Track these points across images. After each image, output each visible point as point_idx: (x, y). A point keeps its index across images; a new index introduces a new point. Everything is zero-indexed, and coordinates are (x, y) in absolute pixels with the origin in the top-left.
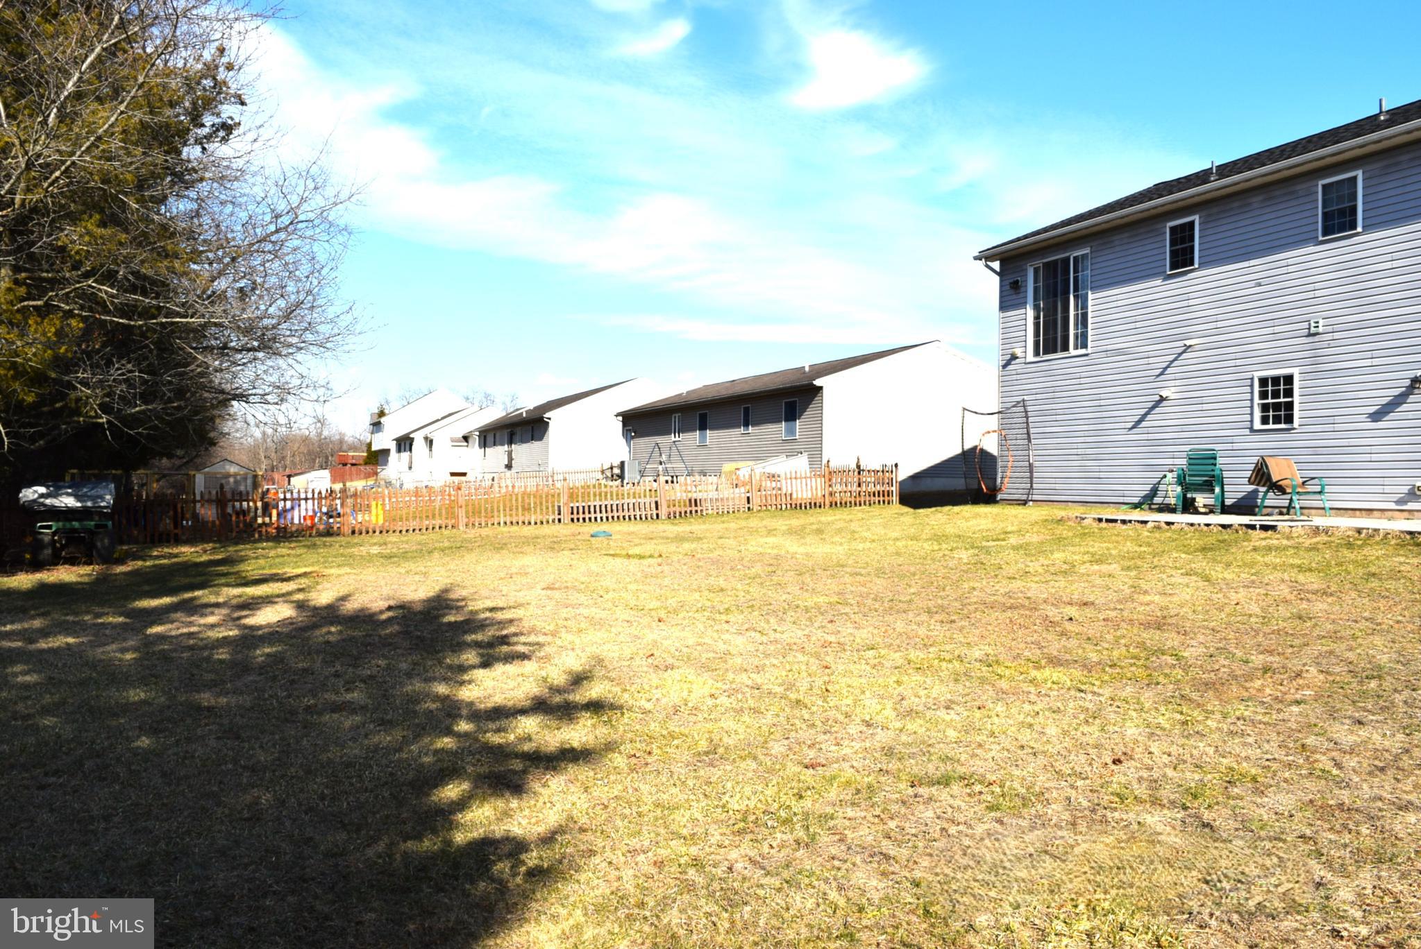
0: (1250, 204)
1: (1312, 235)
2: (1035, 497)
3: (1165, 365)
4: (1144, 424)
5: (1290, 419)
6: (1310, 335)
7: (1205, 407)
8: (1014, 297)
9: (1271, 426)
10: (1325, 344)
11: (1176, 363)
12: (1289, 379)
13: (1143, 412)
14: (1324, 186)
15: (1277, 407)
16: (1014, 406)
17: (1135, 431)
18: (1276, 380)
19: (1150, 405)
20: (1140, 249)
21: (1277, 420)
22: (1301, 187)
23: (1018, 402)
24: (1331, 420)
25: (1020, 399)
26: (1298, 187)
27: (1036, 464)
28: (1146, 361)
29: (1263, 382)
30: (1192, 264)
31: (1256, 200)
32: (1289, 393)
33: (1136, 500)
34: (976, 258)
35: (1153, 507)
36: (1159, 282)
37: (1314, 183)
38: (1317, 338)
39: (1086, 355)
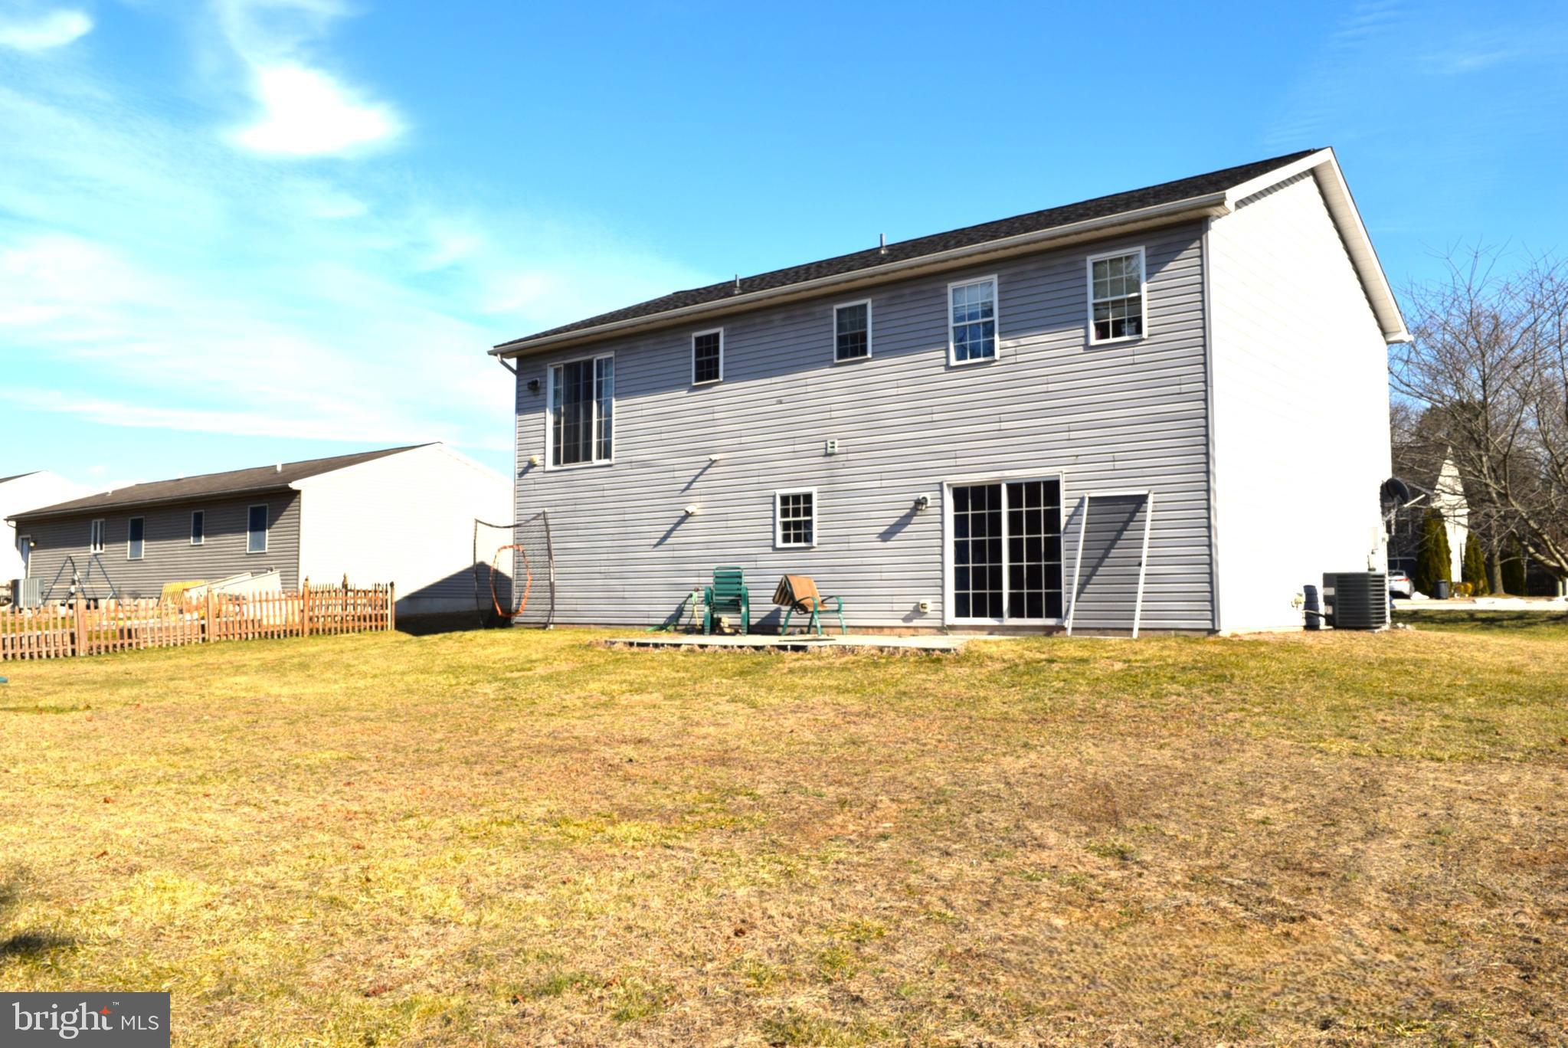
0: (771, 321)
1: (827, 357)
2: (556, 620)
3: (690, 479)
4: (669, 541)
5: (808, 538)
6: (827, 455)
7: (730, 523)
8: (532, 398)
9: (792, 545)
10: (840, 465)
11: (701, 478)
12: (808, 498)
13: (668, 528)
14: (839, 311)
15: (797, 525)
16: (534, 519)
17: (661, 547)
18: (796, 498)
19: (676, 520)
20: (665, 358)
21: (797, 539)
23: (539, 515)
24: (846, 539)
25: (540, 510)
26: (817, 309)
27: (557, 583)
28: (671, 474)
29: (785, 500)
30: (717, 377)
31: (777, 318)
32: (808, 512)
33: (661, 621)
34: (490, 353)
35: (679, 628)
36: (684, 393)
37: (828, 307)
38: (833, 458)
39: (610, 466)
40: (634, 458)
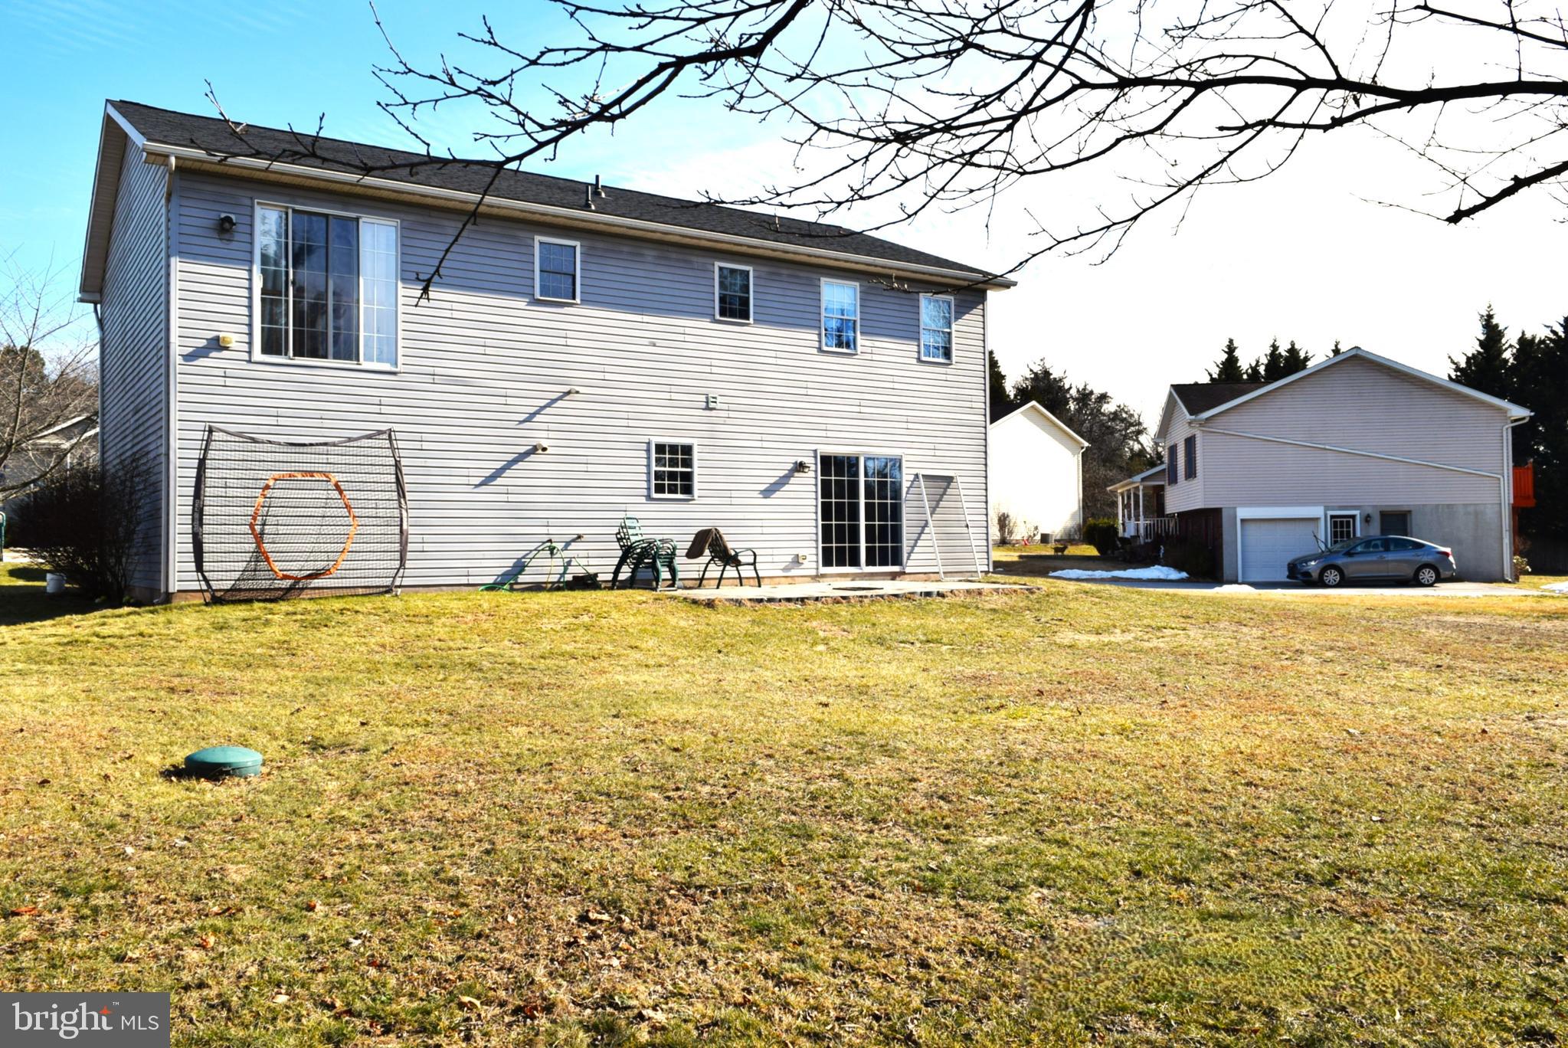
0: (642, 255)
1: (710, 311)
3: (532, 410)
4: (499, 481)
5: (688, 490)
6: (708, 408)
7: (591, 468)
9: (667, 496)
10: (721, 421)
11: (548, 410)
12: (687, 450)
13: (499, 465)
15: (672, 476)
16: (369, 437)
17: (484, 489)
18: (673, 449)
19: (510, 457)
20: (490, 253)
21: (673, 490)
22: (698, 260)
23: (380, 432)
24: (728, 494)
25: (384, 427)
26: (694, 259)
28: (502, 400)
29: (660, 448)
31: (650, 253)
32: (688, 463)
33: (490, 580)
35: (515, 587)
36: (522, 305)
37: (710, 261)
38: (713, 413)
40: (438, 371)
